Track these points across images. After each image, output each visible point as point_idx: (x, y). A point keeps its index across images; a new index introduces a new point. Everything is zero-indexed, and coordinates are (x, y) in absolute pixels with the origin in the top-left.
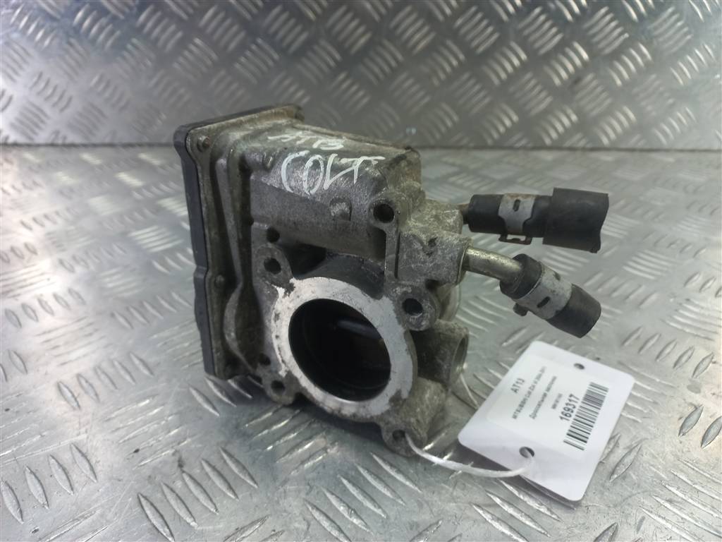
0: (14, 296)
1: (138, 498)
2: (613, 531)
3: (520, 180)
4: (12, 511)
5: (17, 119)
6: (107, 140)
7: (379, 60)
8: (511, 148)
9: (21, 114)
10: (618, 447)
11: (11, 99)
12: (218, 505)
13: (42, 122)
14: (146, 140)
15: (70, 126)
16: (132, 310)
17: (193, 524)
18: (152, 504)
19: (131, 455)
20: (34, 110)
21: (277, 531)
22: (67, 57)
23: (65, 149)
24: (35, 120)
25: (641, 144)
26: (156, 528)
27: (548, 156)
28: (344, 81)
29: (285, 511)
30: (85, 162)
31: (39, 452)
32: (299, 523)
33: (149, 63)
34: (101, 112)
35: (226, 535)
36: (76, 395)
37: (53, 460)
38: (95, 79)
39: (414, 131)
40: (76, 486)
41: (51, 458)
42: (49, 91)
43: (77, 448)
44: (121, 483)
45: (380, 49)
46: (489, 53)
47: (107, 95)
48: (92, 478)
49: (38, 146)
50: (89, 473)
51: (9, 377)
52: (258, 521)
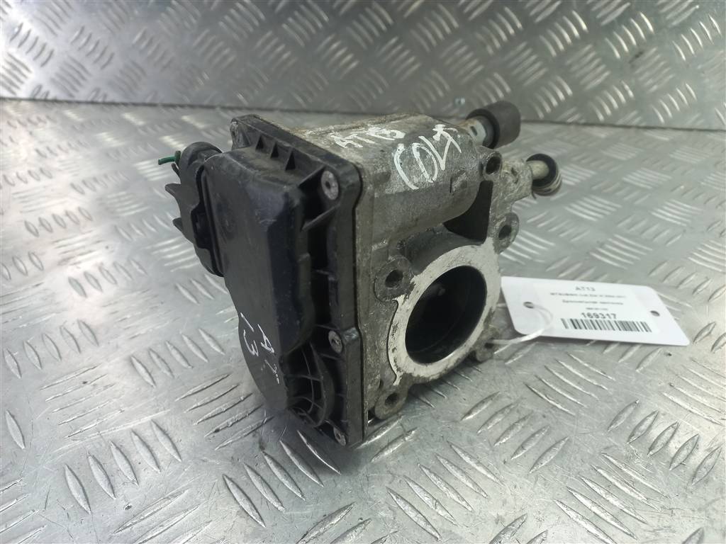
0: (75, 264)
1: (224, 479)
2: (700, 535)
3: (575, 159)
4: (103, 487)
5: (57, 75)
6: (148, 100)
7: (432, 25)
8: (563, 123)
9: (62, 69)
10: (697, 449)
11: (51, 53)
12: (303, 489)
13: (83, 78)
14: (188, 101)
15: (110, 84)
16: (194, 282)
17: (280, 508)
18: (238, 487)
19: (212, 436)
20: (74, 65)
21: (364, 520)
22: (110, 11)
23: (105, 107)
24: (76, 76)
25: (699, 125)
26: (245, 511)
27: (602, 133)
28: (395, 46)
29: (370, 499)
30: (128, 123)
31: (121, 428)
32: (385, 513)
33: (194, 21)
34: (142, 71)
35: (315, 520)
36: (150, 371)
37: (136, 437)
38: (138, 37)
39: (463, 101)
40: (162, 464)
41: (133, 434)
42: (91, 47)
43: (157, 426)
44: (205, 463)
45: (434, 14)
46: (548, 22)
47: (150, 52)
48: (176, 457)
49: (79, 103)
50: (172, 452)
51: (81, 349)
52: (345, 508)
